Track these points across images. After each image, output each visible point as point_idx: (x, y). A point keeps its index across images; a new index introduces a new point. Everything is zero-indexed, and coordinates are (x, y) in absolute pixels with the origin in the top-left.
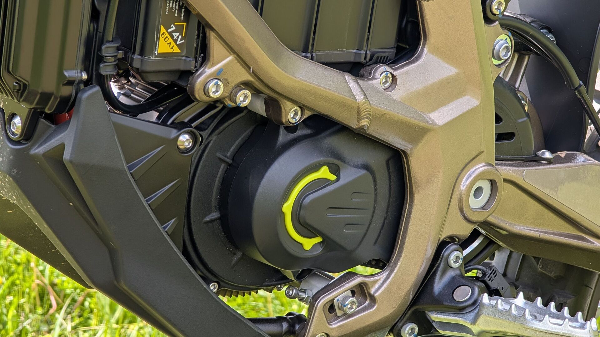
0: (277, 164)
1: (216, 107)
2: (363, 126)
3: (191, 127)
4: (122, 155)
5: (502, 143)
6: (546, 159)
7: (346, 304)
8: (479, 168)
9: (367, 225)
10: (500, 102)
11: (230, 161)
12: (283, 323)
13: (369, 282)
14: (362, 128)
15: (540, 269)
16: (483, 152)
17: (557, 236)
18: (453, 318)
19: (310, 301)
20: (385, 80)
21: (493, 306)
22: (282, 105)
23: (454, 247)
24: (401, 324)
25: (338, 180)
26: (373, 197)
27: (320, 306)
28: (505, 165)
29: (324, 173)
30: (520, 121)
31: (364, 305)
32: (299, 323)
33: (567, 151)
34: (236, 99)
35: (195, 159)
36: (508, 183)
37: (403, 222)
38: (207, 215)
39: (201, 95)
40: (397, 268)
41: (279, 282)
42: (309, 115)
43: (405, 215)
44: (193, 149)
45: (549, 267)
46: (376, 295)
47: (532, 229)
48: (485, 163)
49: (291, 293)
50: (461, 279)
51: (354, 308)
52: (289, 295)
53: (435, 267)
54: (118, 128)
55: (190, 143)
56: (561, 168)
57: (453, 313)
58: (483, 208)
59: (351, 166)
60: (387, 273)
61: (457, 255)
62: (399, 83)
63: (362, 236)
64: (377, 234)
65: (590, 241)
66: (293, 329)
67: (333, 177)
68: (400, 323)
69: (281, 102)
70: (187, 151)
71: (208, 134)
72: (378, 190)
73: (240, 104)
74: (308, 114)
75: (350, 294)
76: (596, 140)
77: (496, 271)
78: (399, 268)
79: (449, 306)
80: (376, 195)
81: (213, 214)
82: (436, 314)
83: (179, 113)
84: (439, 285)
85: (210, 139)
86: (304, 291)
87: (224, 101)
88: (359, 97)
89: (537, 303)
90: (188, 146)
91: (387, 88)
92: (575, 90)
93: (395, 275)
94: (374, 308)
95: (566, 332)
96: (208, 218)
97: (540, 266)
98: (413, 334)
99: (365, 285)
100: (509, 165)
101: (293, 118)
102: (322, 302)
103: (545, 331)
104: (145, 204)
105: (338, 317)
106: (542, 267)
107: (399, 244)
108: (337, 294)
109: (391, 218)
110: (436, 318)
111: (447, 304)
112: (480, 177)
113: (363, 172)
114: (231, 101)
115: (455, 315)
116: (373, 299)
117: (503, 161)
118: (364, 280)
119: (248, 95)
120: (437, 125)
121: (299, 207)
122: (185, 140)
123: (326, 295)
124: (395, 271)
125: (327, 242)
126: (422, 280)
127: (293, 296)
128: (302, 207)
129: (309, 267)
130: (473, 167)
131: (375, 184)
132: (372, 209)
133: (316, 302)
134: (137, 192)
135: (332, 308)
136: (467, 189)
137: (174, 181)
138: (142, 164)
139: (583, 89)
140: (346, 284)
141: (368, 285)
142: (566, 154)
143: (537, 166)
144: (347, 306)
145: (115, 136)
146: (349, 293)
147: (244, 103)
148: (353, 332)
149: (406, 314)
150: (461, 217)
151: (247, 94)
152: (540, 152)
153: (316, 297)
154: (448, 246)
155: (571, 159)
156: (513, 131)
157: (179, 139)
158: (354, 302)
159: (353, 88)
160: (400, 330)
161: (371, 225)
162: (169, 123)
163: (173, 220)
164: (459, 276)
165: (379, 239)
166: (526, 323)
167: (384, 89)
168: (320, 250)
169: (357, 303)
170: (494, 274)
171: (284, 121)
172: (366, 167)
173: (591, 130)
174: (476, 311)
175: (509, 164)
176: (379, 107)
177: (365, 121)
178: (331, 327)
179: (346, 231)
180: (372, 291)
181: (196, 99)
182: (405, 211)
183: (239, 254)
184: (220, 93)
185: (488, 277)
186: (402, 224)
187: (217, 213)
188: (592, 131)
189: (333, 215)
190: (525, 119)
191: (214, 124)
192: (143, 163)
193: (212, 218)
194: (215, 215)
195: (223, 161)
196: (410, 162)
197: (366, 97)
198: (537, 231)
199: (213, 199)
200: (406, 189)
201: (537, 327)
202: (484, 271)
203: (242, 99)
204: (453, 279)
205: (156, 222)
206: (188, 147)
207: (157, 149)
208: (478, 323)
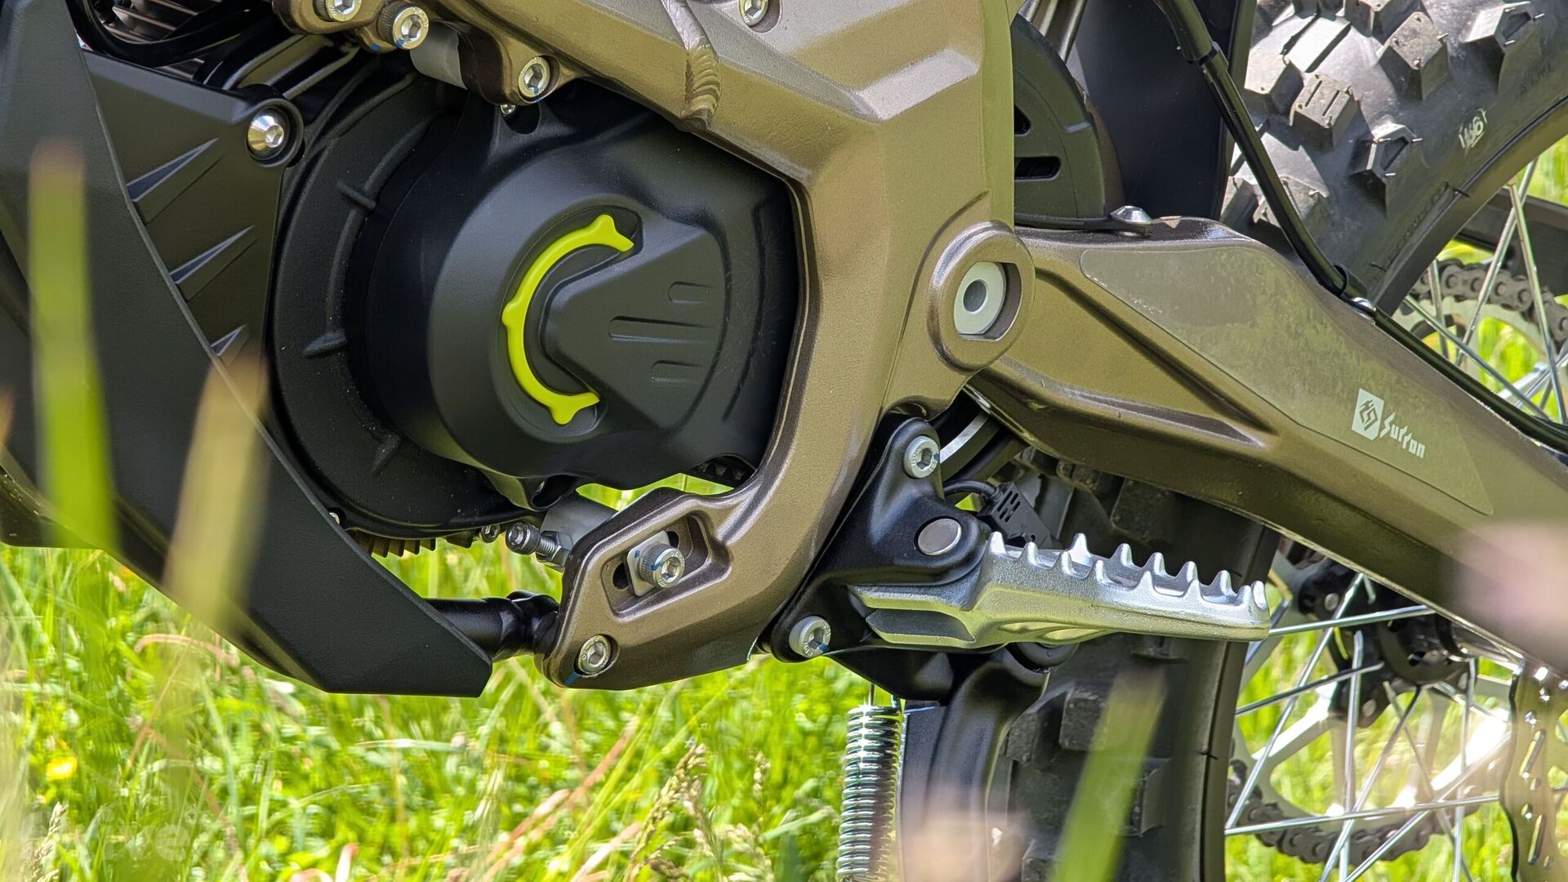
0: (488, 205)
1: (342, 55)
2: (700, 112)
3: (283, 98)
4: (112, 156)
5: (1029, 183)
6: (1134, 228)
7: (657, 562)
8: (977, 232)
9: (708, 369)
10: (1025, 80)
11: (372, 204)
12: (501, 614)
13: (712, 510)
14: (695, 117)
15: (1114, 525)
16: (986, 193)
17: (1163, 417)
18: (918, 597)
19: (568, 558)
20: (750, 6)
21: (1016, 561)
22: (503, 51)
23: (917, 426)
24: (789, 619)
25: (637, 249)
26: (723, 296)
27: (594, 569)
28: (1037, 236)
29: (603, 231)
30: (1072, 129)
31: (699, 569)
32: (540, 615)
33: (1183, 215)
34: (391, 29)
35: (289, 183)
36: (1045, 280)
37: (793, 363)
38: (316, 337)
39: (305, 14)
40: (781, 476)
41: (489, 518)
42: (569, 79)
43: (800, 346)
44: (287, 153)
45: (1137, 519)
46: (729, 543)
47: (1101, 398)
48: (992, 221)
49: (520, 538)
50: (936, 504)
51: (677, 574)
52: (517, 545)
53: (873, 476)
54: (104, 90)
55: (278, 136)
56: (1170, 249)
57: (918, 587)
58: (987, 334)
59: (668, 217)
60: (756, 489)
61: (924, 447)
62: (785, 11)
63: (696, 394)
64: (729, 395)
65: (1240, 435)
66: (526, 630)
67: (624, 244)
68: (787, 616)
69: (502, 42)
70: (272, 155)
71: (317, 134)
72: (733, 282)
73: (402, 42)
74: (566, 75)
75: (666, 541)
76: (1247, 211)
77: (1017, 495)
78: (785, 476)
79: (908, 567)
80: (728, 293)
81: (330, 335)
82: (876, 591)
83: (251, 63)
84: (882, 518)
85: (323, 146)
86: (552, 537)
87: (362, 35)
88: (691, 39)
89: (1119, 558)
90: (274, 143)
91: (757, 21)
92: (1201, 64)
93: (776, 493)
94: (725, 576)
95: (1194, 612)
96: (316, 346)
97: (1114, 516)
98: (820, 643)
99: (701, 519)
100: (1047, 237)
101: (529, 86)
102: (595, 559)
103: (1144, 611)
104: (169, 283)
105: (637, 598)
106: (1120, 521)
107: (785, 416)
108: (635, 540)
109: (764, 355)
110: (874, 600)
111: (902, 562)
112: (977, 255)
113: (698, 233)
114: (379, 36)
115: (922, 590)
116: (722, 553)
117: (1031, 226)
118: (700, 506)
119: (420, 21)
120: (877, 121)
121: (543, 313)
122: (265, 129)
123: (607, 542)
124: (777, 483)
125: (612, 406)
126: (840, 508)
127: (527, 545)
128: (551, 312)
129: (565, 471)
130: (964, 230)
131: (727, 268)
132: (719, 327)
133: (583, 558)
134: (151, 251)
135: (621, 575)
136: (948, 283)
137: (239, 231)
138: (161, 181)
139: (1220, 60)
140: (656, 514)
141: (710, 519)
142: (1181, 223)
143: (1113, 242)
144: (659, 568)
145: (97, 108)
146: (662, 537)
147: (413, 40)
148: (672, 635)
149: (802, 593)
150: (934, 355)
151: (418, 17)
152: (1120, 212)
153: (582, 549)
154: (904, 424)
155: (1192, 231)
156: (1055, 154)
157: (252, 127)
158: (676, 559)
159: (675, 15)
160: (787, 634)
161: (716, 369)
162: (227, 86)
163: (237, 331)
164: (930, 498)
165: (737, 405)
166: (1097, 594)
167: (751, 27)
168: (592, 426)
169: (682, 560)
170: (1012, 502)
171: (507, 92)
172: (703, 220)
173: (1235, 184)
174: (974, 578)
175: (1045, 234)
176: (737, 66)
177: (704, 100)
178: (620, 620)
179: (658, 380)
180: (719, 534)
181: (294, 24)
182: (799, 336)
183: (391, 442)
184: (353, 11)
185: (999, 509)
186: (792, 367)
187: (337, 334)
188: (1238, 186)
189: (625, 337)
190: (1084, 125)
191: (332, 108)
192: (164, 179)
193: (327, 344)
194: (332, 338)
195: (354, 203)
196: (810, 212)
197: (706, 40)
198: (1113, 404)
199: (329, 299)
200: (801, 281)
201: (1124, 601)
202: (989, 495)
203: (405, 31)
204: (916, 505)
205: (195, 330)
206: (275, 146)
207: (199, 148)
208: (978, 603)
